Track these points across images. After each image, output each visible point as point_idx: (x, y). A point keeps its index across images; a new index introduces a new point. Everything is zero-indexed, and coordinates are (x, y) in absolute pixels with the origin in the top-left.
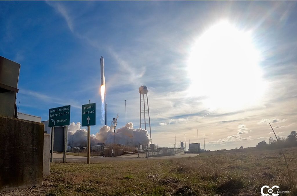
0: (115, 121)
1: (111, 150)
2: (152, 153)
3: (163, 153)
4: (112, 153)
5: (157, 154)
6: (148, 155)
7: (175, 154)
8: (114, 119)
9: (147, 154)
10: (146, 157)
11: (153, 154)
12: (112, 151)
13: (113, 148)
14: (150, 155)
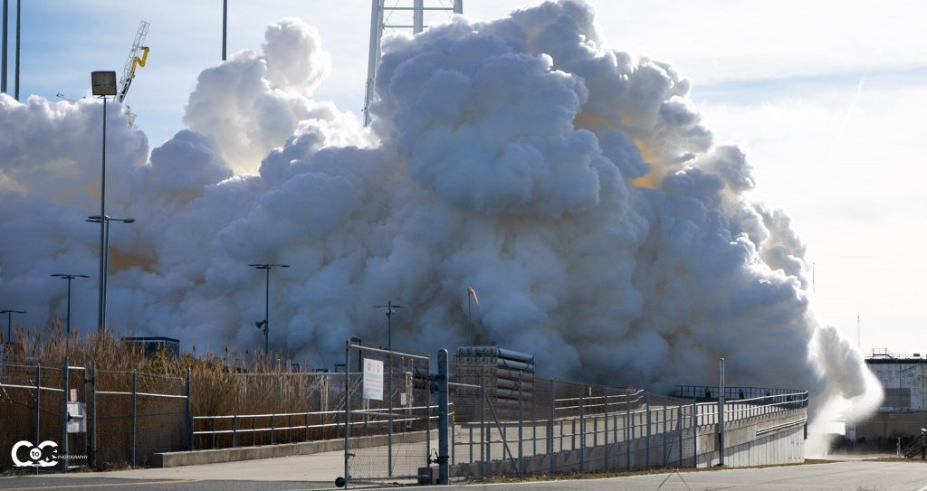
0: (110, 99)
1: (65, 399)
2: (486, 445)
3: (589, 443)
4: (73, 428)
5: (528, 452)
6: (442, 459)
7: (707, 456)
8: (103, 83)
9: (435, 445)
10: (425, 477)
11: (497, 453)
12: (73, 409)
13: (84, 385)
14: (460, 456)
